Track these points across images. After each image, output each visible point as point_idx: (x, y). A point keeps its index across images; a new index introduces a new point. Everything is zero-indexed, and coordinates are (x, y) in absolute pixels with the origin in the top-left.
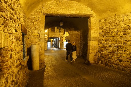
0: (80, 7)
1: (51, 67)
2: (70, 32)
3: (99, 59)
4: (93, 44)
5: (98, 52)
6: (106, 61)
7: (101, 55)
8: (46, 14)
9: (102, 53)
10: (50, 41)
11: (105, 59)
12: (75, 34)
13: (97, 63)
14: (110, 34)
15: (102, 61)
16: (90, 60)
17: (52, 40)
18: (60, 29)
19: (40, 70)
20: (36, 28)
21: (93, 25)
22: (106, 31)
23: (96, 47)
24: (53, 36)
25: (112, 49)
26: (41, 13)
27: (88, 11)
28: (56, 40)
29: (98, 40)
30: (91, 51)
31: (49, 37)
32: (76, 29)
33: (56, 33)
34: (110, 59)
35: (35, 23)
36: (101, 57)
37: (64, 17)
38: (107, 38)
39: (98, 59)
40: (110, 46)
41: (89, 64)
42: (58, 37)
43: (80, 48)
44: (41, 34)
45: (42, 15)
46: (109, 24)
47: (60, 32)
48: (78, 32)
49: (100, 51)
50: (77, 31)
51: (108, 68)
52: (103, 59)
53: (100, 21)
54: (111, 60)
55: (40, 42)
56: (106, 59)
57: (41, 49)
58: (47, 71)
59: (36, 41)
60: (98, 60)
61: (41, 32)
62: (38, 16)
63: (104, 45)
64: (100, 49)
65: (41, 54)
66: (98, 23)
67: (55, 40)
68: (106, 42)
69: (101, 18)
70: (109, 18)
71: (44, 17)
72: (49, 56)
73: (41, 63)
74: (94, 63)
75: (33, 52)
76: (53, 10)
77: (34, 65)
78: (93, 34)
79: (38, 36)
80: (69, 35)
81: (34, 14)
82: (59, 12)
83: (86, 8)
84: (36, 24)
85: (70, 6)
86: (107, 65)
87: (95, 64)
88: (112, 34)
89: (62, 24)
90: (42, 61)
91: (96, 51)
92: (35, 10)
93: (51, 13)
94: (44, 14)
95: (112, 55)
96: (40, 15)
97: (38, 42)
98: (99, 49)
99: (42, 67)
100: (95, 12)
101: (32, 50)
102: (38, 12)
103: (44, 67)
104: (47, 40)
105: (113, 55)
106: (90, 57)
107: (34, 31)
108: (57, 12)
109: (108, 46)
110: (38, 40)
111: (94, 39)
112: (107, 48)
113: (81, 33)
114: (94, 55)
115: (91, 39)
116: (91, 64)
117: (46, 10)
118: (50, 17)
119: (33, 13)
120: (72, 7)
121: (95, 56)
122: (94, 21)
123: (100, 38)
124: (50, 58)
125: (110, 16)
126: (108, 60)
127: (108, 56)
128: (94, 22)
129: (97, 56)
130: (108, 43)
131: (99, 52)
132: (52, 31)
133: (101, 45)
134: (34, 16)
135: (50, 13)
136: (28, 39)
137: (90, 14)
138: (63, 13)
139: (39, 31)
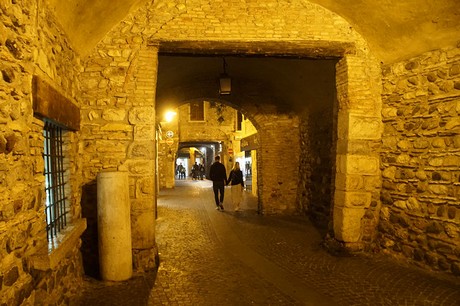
0: (303, 13)
1: (183, 264)
2: (258, 118)
3: (384, 232)
4: (358, 169)
5: (379, 203)
6: (418, 241)
7: (393, 213)
8: (162, 42)
9: (396, 203)
10: (187, 155)
11: (410, 231)
12: (279, 126)
13: (373, 245)
14: (437, 124)
15: (398, 239)
16: (344, 234)
17: (193, 150)
18: (219, 110)
19: (132, 279)
20: (119, 101)
21: (356, 87)
22: (416, 110)
23: (370, 180)
24: (198, 136)
25: (444, 187)
26: (139, 40)
27: (336, 31)
28: (209, 152)
29: (379, 150)
30: (350, 197)
31: (183, 139)
32: (283, 108)
33: (206, 127)
34: (437, 232)
35: (113, 80)
36: (391, 220)
37: (235, 55)
38: (421, 142)
39: (379, 228)
40: (437, 177)
41: (340, 250)
42: (214, 139)
43: (301, 182)
44: (139, 126)
45: (144, 46)
46: (431, 79)
47: (221, 119)
48: (290, 121)
49: (389, 198)
50: (285, 117)
51: (429, 270)
52: (402, 232)
53: (386, 70)
54: (442, 236)
55: (135, 161)
56: (417, 234)
57: (138, 190)
58: (164, 285)
59: (117, 155)
60: (380, 236)
61: (141, 116)
62: (127, 52)
63: (406, 170)
64: (387, 186)
65: (141, 212)
66: (377, 80)
67: (203, 150)
68: (414, 160)
69: (388, 56)
70: (430, 54)
71: (154, 54)
72: (179, 212)
73: (140, 250)
74: (360, 246)
75: (104, 202)
76: (190, 26)
77: (109, 257)
78: (359, 126)
79: (126, 133)
80: (254, 131)
81: (113, 43)
82: (216, 35)
83: (329, 16)
84: (120, 83)
85: (260, 8)
86: (420, 260)
87: (366, 250)
88: (443, 124)
89: (226, 89)
90: (142, 239)
91: (369, 195)
92: (114, 28)
93: (182, 37)
94: (151, 43)
95: (446, 214)
96: (137, 46)
97: (128, 161)
98: (384, 187)
99: (144, 267)
100: (363, 32)
101: (100, 195)
102: (129, 36)
103: (153, 265)
104: (175, 149)
105: (451, 217)
106: (346, 221)
107: (110, 114)
108: (205, 35)
109: (424, 176)
110: (127, 151)
111: (361, 147)
112: (419, 185)
113: (303, 122)
114: (362, 212)
115: (349, 145)
116: (349, 249)
117: (159, 25)
118: (177, 54)
119: (107, 39)
120: (270, 13)
121: (366, 216)
122: (359, 73)
123: (389, 141)
124: (183, 221)
125: (434, 46)
126: (428, 238)
127: (428, 218)
128: (361, 77)
129: (376, 219)
130: (427, 164)
131: (382, 199)
132: (192, 118)
133: (391, 173)
134: (111, 53)
135: (176, 39)
136: (87, 145)
137: (343, 40)
138: (230, 38)
139: (132, 115)
